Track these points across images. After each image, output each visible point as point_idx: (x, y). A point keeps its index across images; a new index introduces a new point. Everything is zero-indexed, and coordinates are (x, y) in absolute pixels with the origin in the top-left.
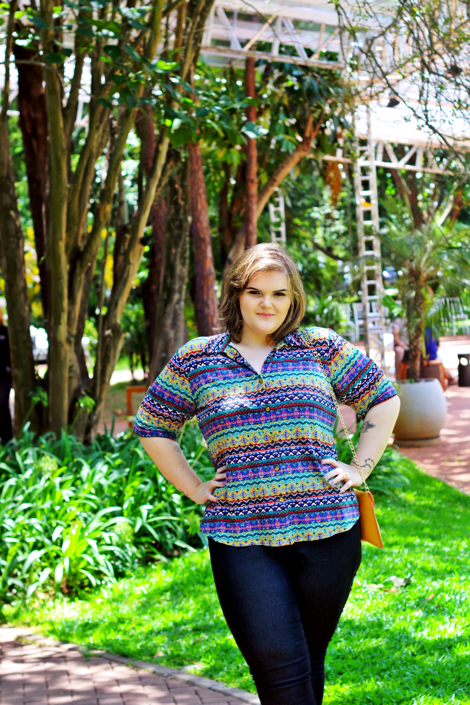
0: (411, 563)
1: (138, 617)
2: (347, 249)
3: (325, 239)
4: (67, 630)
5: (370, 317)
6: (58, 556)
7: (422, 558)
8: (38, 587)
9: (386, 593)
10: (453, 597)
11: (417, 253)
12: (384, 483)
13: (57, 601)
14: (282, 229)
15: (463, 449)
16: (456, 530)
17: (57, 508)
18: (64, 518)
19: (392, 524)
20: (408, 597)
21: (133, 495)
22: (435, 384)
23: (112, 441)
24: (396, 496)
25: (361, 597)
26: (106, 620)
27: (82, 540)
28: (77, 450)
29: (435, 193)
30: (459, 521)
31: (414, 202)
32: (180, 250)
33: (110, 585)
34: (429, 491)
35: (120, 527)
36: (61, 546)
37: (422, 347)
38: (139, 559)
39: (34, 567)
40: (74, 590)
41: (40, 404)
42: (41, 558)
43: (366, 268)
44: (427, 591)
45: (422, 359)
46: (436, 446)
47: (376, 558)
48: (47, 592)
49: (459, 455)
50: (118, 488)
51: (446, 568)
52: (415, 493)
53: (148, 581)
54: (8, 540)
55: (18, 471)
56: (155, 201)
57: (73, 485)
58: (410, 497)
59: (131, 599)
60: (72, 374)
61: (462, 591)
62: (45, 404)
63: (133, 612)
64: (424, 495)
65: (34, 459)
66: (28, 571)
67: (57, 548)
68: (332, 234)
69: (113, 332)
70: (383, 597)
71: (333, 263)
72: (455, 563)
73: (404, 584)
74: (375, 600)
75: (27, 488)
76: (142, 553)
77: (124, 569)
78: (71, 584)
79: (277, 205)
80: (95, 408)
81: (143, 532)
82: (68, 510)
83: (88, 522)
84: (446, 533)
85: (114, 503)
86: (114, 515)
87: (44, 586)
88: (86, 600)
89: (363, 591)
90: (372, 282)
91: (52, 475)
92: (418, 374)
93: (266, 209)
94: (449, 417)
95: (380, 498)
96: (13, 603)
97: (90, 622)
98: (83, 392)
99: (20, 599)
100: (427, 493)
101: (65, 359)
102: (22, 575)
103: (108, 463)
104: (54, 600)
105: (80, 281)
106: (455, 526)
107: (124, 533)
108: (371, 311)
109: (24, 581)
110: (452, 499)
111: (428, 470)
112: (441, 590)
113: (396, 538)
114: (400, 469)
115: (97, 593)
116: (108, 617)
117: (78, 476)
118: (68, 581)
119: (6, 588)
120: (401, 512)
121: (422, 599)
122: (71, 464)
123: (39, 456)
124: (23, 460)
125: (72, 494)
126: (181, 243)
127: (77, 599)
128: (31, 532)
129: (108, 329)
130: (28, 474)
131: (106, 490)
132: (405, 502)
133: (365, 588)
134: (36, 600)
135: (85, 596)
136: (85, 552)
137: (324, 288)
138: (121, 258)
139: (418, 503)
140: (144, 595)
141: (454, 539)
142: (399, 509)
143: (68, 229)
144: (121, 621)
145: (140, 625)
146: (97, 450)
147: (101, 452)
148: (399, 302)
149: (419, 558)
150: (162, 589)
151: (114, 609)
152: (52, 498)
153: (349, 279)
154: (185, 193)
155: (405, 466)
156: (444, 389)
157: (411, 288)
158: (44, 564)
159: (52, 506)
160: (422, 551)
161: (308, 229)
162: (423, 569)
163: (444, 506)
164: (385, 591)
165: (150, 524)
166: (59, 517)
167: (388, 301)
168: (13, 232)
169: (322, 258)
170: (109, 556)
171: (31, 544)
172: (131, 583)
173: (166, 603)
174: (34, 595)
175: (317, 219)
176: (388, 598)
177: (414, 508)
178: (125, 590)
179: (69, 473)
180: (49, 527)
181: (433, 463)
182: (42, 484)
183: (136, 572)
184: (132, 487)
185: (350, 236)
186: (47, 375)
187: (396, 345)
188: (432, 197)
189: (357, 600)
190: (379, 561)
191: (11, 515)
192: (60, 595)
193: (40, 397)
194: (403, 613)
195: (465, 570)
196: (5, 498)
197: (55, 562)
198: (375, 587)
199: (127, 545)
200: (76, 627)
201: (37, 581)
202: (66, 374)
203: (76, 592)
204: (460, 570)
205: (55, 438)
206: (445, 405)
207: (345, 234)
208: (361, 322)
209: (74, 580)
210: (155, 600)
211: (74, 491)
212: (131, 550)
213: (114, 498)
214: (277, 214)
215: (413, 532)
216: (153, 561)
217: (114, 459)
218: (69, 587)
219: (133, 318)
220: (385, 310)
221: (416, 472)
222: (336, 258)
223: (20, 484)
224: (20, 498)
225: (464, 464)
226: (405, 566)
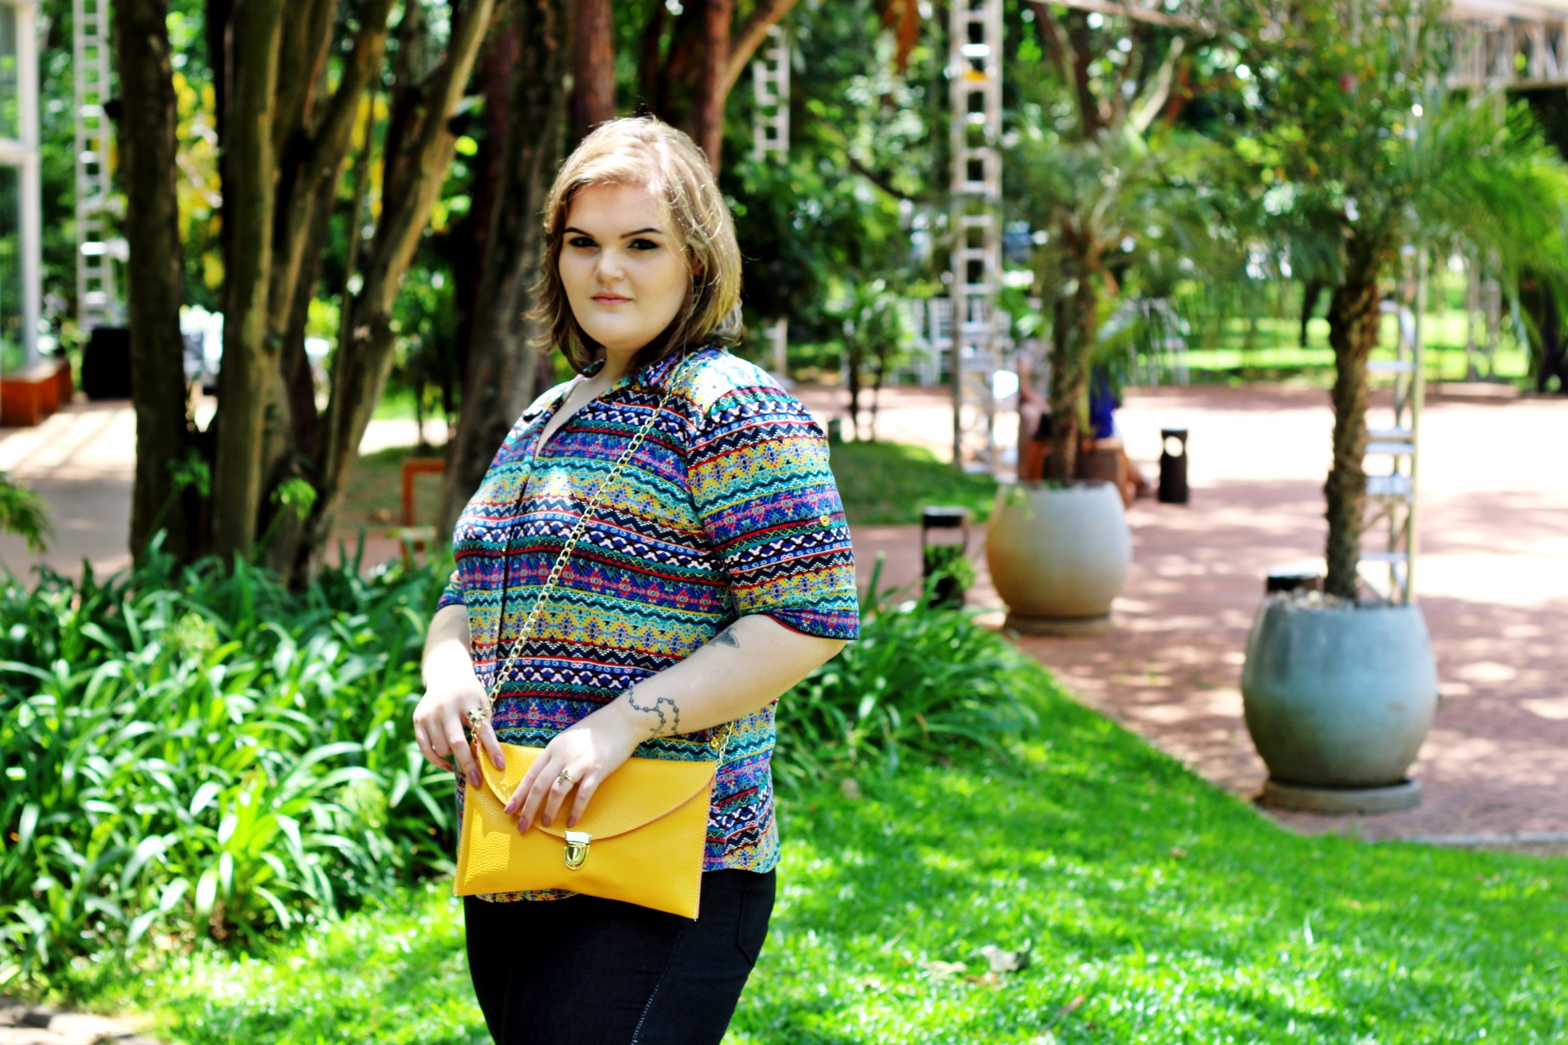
0: (1033, 915)
1: (384, 1009)
2: (924, 177)
3: (875, 152)
4: (215, 1030)
5: (969, 335)
6: (206, 851)
7: (1058, 904)
8: (155, 920)
9: (972, 987)
10: (1128, 1005)
11: (1083, 194)
12: (981, 720)
13: (199, 957)
14: (782, 122)
15: (1163, 646)
16: (1140, 839)
17: (212, 738)
18: (228, 762)
19: (994, 818)
20: (1021, 999)
21: (393, 718)
22: (1108, 495)
23: (356, 586)
24: (1005, 750)
25: (912, 993)
26: (309, 1010)
27: (266, 819)
28: (270, 602)
29: (1130, 62)
30: (1147, 818)
31: (1083, 78)
32: (540, 151)
33: (324, 926)
34: (1080, 741)
35: (356, 791)
36: (216, 828)
37: (1083, 406)
38: (398, 869)
39: (148, 872)
40: (239, 933)
41: (191, 489)
42: (166, 854)
43: (966, 222)
44: (1068, 985)
45: (1080, 437)
46: (1099, 636)
47: (951, 896)
48: (176, 934)
49: (1152, 660)
50: (358, 697)
51: (1113, 931)
52: (1048, 744)
53: (415, 923)
54: (92, 807)
55: (128, 646)
56: (488, 33)
57: (256, 684)
58: (1037, 753)
59: (372, 961)
60: (272, 425)
61: (1150, 991)
62: (204, 490)
63: (374, 995)
64: (1070, 751)
65: (166, 619)
66: (135, 883)
67: (206, 832)
68: (891, 140)
69: (373, 331)
70: (963, 994)
71: (891, 205)
72: (1135, 920)
73: (1014, 967)
74: (944, 1003)
75: (146, 686)
76: (405, 856)
77: (361, 890)
78: (233, 918)
79: (772, 66)
80: (318, 507)
81: (411, 806)
82: (238, 744)
83: (282, 775)
84: (1117, 846)
85: (346, 733)
86: (343, 761)
87: (170, 919)
88: (266, 958)
89: (918, 977)
90: (975, 254)
91: (204, 661)
92: (1070, 469)
93: (747, 74)
94: (1133, 570)
95: (967, 754)
96: (94, 957)
97: (272, 1012)
98: (296, 468)
99: (111, 945)
100: (1076, 747)
101: (258, 387)
102: (120, 891)
103: (339, 638)
104: (190, 956)
105: (303, 210)
106: (1136, 831)
107: (365, 806)
108: (970, 319)
109: (124, 904)
110: (1131, 763)
111: (1080, 691)
112: (1098, 988)
113: (1001, 853)
114: (1018, 685)
115: (293, 942)
116: (314, 1004)
117: (267, 664)
118: (227, 910)
119: (82, 920)
120: (1014, 790)
121: (1056, 1005)
122: (252, 636)
123: (179, 611)
124: (140, 621)
125: (250, 707)
126: (545, 137)
127: (244, 956)
128: (148, 792)
129: (361, 324)
130: (149, 654)
131: (331, 701)
132: (1027, 764)
133: (922, 970)
134: (149, 951)
135: (264, 948)
136: (270, 847)
137: (867, 260)
138: (402, 163)
139: (1054, 769)
140: (402, 955)
141: (1134, 860)
142: (1012, 782)
143: (282, 87)
144: (344, 1016)
145: (388, 1027)
146: (318, 605)
147: (327, 611)
148: (1035, 303)
149: (1051, 903)
150: (447, 943)
151: (330, 985)
152: (203, 714)
153: (923, 245)
154: (560, 21)
155: (1029, 681)
156: (1128, 503)
157: (1068, 274)
158: (173, 868)
159: (200, 731)
160: (1060, 887)
161: (839, 124)
162: (1060, 931)
163: (1112, 779)
164: (970, 981)
165: (428, 788)
166: (216, 757)
167: (1012, 300)
168: (153, 87)
169: (865, 192)
170: (327, 859)
171: (147, 819)
172: (375, 926)
173: (451, 977)
174: (146, 939)
175: (860, 106)
176: (976, 999)
177: (1046, 781)
178: (359, 942)
179: (246, 656)
180: (191, 782)
181: (1093, 676)
182: (180, 680)
183: (388, 900)
184: (392, 698)
185: (933, 146)
186: (214, 423)
187: (1022, 399)
188: (1122, 71)
189: (900, 998)
190: (957, 904)
191: (104, 747)
192: (207, 943)
193: (193, 473)
194: (1010, 1037)
195: (1158, 939)
196: (92, 706)
197: (198, 863)
198: (947, 969)
199: (369, 835)
200: (236, 1024)
201: (155, 907)
202: (258, 423)
203: (245, 938)
204: (1145, 938)
205: (221, 570)
206: (1126, 543)
207: (923, 142)
208: (945, 343)
209: (241, 909)
210: (428, 970)
211: (256, 701)
212: (381, 846)
213: (349, 722)
214: (772, 87)
215: (1041, 840)
216: (432, 874)
217: (355, 630)
218: (229, 926)
219: (430, 304)
220: (1002, 319)
221: (1052, 693)
222: (899, 195)
223: (131, 675)
224: (129, 708)
225: (1163, 681)
226: (1019, 921)
